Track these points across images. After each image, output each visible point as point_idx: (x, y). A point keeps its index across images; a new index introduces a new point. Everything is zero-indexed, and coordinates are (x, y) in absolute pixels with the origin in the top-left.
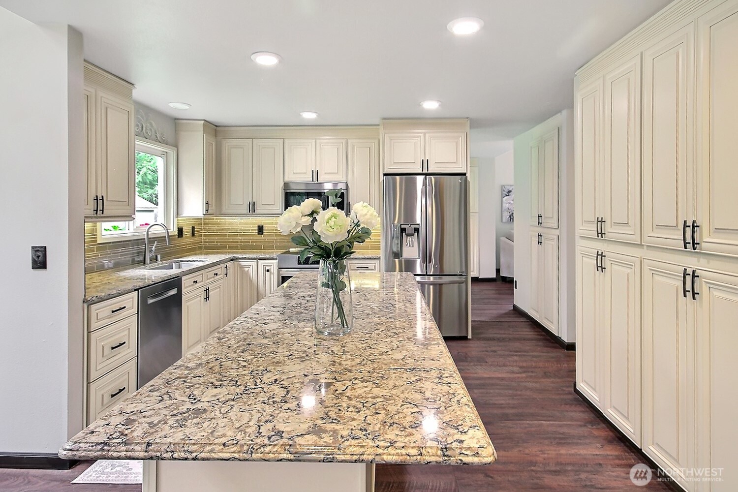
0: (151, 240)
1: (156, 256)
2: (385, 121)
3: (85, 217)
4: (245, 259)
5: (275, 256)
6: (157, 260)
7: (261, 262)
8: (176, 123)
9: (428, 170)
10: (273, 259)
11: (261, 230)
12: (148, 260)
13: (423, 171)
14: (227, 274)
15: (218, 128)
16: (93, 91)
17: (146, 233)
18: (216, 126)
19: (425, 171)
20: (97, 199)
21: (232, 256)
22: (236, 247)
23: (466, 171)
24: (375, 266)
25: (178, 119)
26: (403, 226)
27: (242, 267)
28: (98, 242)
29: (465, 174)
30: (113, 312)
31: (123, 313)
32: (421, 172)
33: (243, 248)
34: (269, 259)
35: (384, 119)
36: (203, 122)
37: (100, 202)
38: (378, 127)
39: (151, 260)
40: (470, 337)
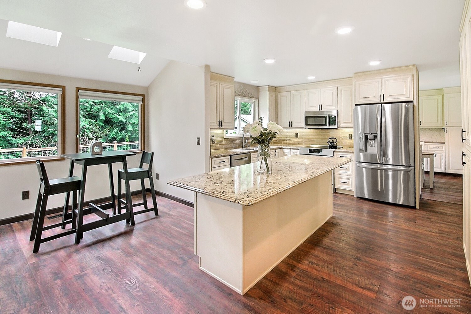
0: (245, 138)
1: (248, 145)
2: (356, 75)
3: (211, 128)
4: (285, 148)
5: (299, 148)
6: (248, 147)
7: (292, 150)
8: (257, 88)
9: (384, 101)
10: (298, 149)
11: (297, 135)
12: (244, 146)
13: (380, 101)
14: (276, 155)
15: (276, 88)
16: (218, 83)
17: (243, 135)
18: (275, 87)
19: (382, 101)
20: (219, 122)
21: (279, 147)
22: (286, 143)
23: (413, 100)
24: (351, 156)
25: (258, 86)
26: (366, 134)
27: (284, 152)
28: (225, 138)
29: (412, 102)
30: (220, 162)
31: (224, 164)
32: (379, 102)
33: (284, 143)
34: (296, 149)
35: (355, 73)
36: (268, 87)
37: (220, 123)
38: (351, 78)
39: (245, 146)
40: (417, 207)
